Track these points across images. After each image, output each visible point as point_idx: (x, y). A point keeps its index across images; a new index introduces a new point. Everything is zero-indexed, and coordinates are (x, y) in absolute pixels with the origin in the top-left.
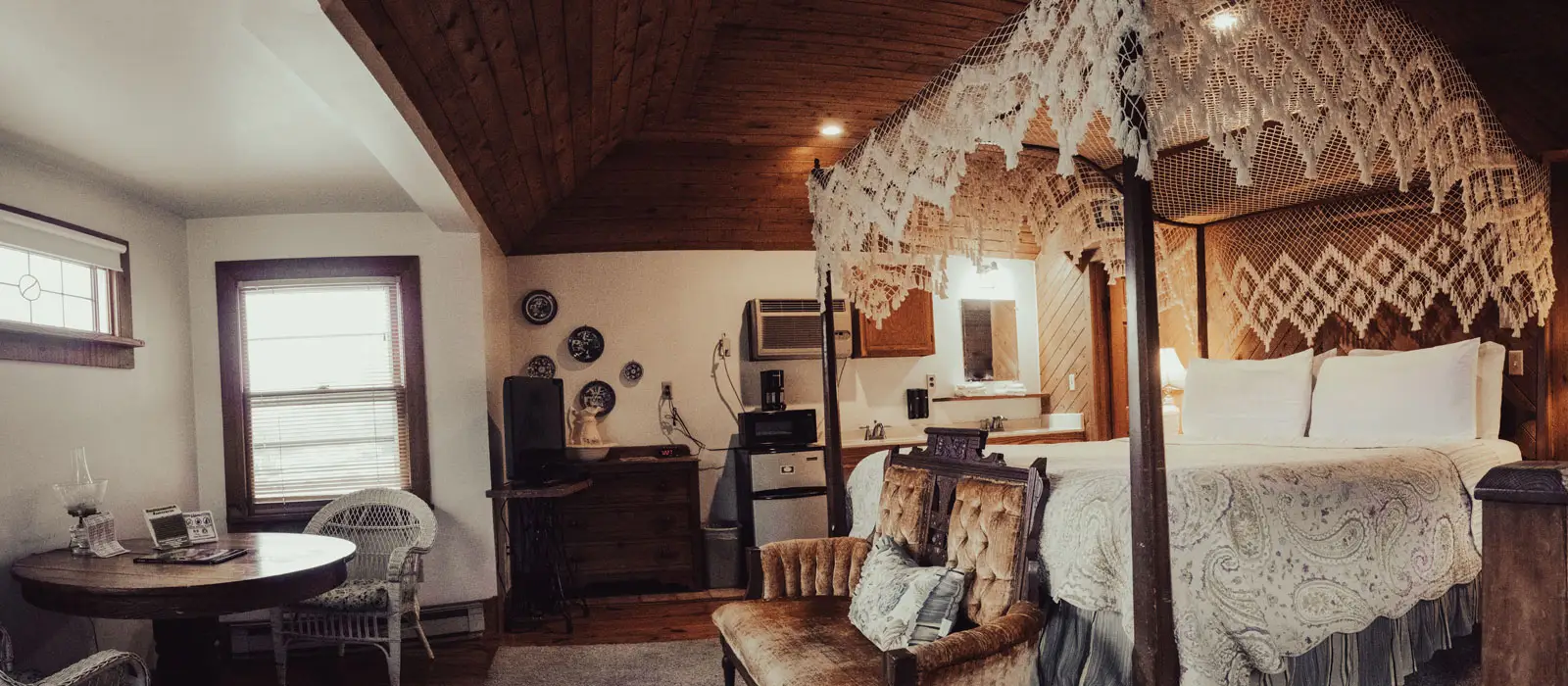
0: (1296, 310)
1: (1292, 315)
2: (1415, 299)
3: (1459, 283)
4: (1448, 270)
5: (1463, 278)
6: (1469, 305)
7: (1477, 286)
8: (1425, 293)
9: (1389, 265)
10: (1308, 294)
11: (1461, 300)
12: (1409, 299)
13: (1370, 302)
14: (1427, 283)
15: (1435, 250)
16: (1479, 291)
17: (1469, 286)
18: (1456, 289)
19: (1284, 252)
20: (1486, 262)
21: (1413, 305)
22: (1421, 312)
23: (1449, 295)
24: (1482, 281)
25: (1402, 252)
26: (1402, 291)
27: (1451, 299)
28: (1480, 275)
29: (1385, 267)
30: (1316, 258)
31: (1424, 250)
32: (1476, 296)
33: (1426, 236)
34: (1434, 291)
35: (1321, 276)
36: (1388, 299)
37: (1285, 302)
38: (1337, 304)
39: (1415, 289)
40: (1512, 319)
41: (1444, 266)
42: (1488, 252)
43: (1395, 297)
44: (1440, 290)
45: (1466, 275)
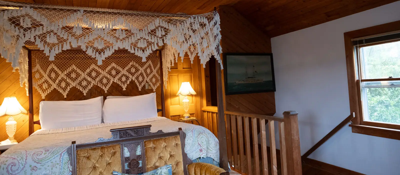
0: (79, 84)
1: (77, 85)
2: (124, 82)
3: (138, 78)
4: (134, 74)
5: (139, 77)
6: (141, 84)
7: (143, 78)
8: (127, 80)
9: (115, 72)
10: (84, 79)
11: (138, 82)
12: (122, 82)
13: (109, 82)
14: (128, 77)
15: (130, 69)
16: (144, 80)
17: (141, 79)
18: (137, 79)
19: (73, 65)
20: (145, 73)
21: (123, 83)
22: (126, 85)
23: (135, 81)
24: (144, 77)
25: (119, 68)
26: (120, 79)
27: (136, 82)
28: (144, 76)
29: (114, 72)
30: (88, 68)
31: (127, 68)
32: (143, 81)
33: (127, 65)
34: (130, 80)
35: (89, 74)
36: (115, 81)
37: (74, 81)
38: (96, 82)
39: (124, 79)
40: (153, 87)
41: (133, 73)
42: (146, 70)
43: (118, 81)
44: (132, 79)
45: (140, 76)
